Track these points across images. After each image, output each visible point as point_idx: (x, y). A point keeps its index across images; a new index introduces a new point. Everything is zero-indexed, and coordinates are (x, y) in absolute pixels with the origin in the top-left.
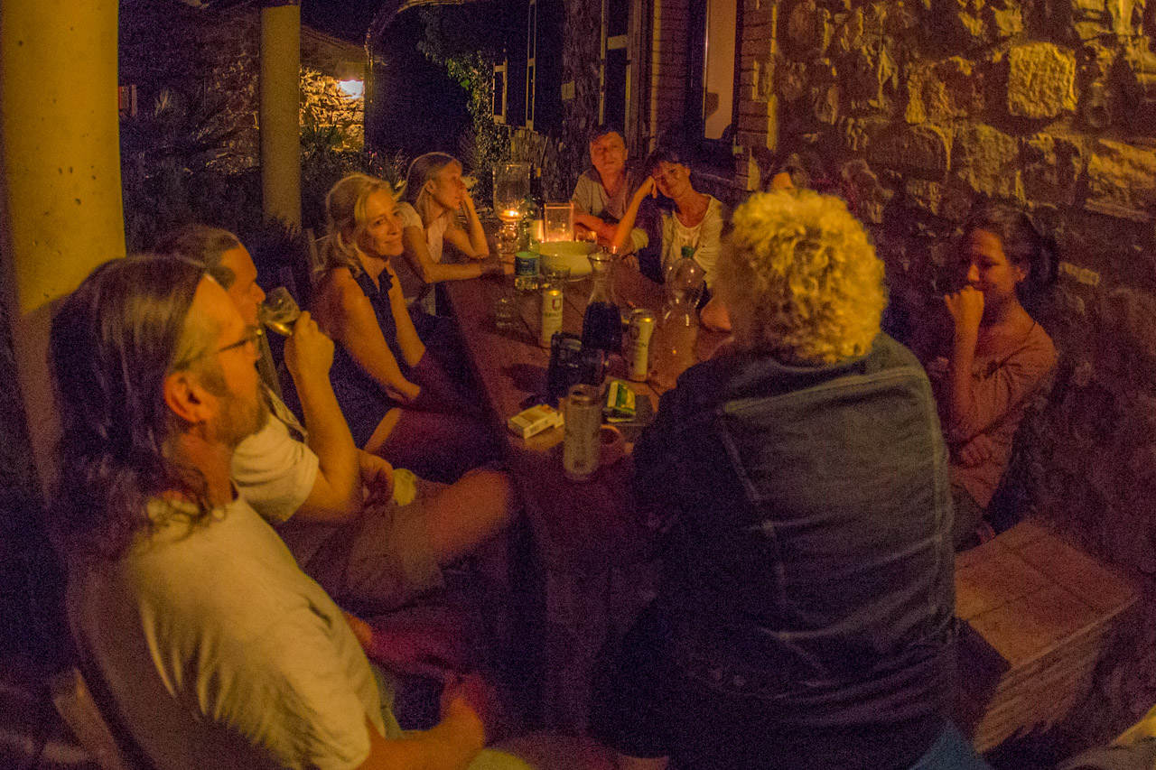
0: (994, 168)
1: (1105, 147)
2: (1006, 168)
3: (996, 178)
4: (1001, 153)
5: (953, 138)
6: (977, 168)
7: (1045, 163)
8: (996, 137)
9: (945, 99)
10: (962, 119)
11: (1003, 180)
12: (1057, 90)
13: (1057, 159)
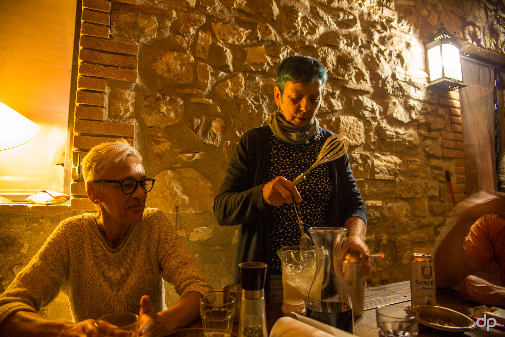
1: (377, 156)
7: (357, 163)
13: (362, 161)
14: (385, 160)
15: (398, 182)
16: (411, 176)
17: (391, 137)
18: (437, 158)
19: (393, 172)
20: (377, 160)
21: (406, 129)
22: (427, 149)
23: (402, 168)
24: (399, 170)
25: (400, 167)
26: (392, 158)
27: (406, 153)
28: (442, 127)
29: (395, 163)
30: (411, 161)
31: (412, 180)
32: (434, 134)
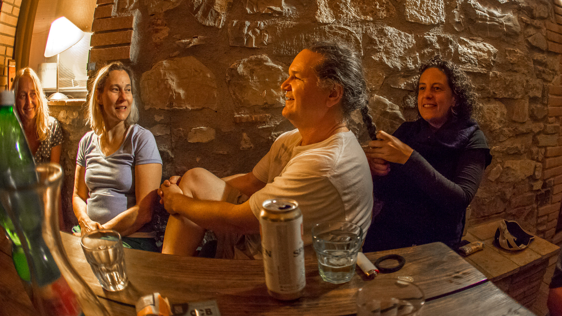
0: (400, 52)
1: (463, 40)
2: (409, 51)
3: (402, 58)
4: (404, 43)
5: (363, 33)
6: (387, 52)
7: (433, 47)
8: (400, 34)
9: (353, 9)
10: (368, 21)
11: (408, 59)
12: (437, 11)
13: (440, 46)
14: (474, 47)
15: (492, 77)
16: (510, 70)
17: (484, 19)
18: (541, 51)
19: (485, 64)
20: (463, 46)
21: (503, 12)
22: (530, 39)
23: (497, 60)
24: (494, 62)
25: (495, 58)
26: (485, 45)
27: (504, 41)
28: (546, 16)
29: (489, 52)
30: (510, 52)
31: (510, 76)
32: (537, 22)
